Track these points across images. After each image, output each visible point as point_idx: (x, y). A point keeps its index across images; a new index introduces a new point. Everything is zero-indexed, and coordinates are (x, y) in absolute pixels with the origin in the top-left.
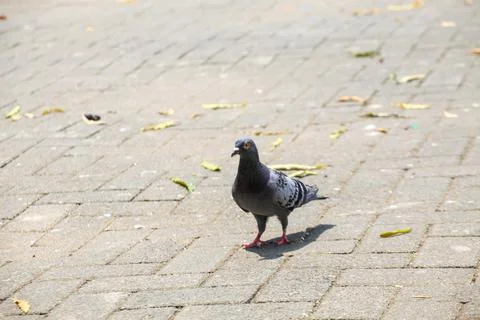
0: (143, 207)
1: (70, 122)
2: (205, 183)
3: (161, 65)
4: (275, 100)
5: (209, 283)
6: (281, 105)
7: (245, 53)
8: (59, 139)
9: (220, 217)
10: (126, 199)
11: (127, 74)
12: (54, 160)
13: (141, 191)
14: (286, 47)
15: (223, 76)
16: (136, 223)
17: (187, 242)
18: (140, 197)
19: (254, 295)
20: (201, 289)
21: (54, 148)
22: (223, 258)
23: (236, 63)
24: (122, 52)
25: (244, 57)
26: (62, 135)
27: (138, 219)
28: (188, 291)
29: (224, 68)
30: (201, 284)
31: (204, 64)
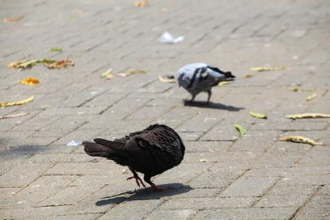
0: (206, 146)
1: (150, 81)
2: (253, 127)
3: (219, 37)
4: (308, 65)
5: (259, 205)
6: (313, 68)
7: (283, 28)
8: (142, 93)
9: (266, 154)
10: (194, 139)
11: (193, 44)
12: (139, 109)
13: (205, 133)
14: (316, 23)
15: (267, 46)
16: (202, 157)
17: (241, 172)
18: (204, 138)
19: (294, 215)
20: (252, 209)
21: (138, 100)
22: (268, 186)
23: (277, 36)
24: (189, 28)
25: (283, 31)
26: (144, 90)
27: (202, 155)
28: (242, 210)
29: (267, 39)
30: (253, 205)
31: (252, 36)
